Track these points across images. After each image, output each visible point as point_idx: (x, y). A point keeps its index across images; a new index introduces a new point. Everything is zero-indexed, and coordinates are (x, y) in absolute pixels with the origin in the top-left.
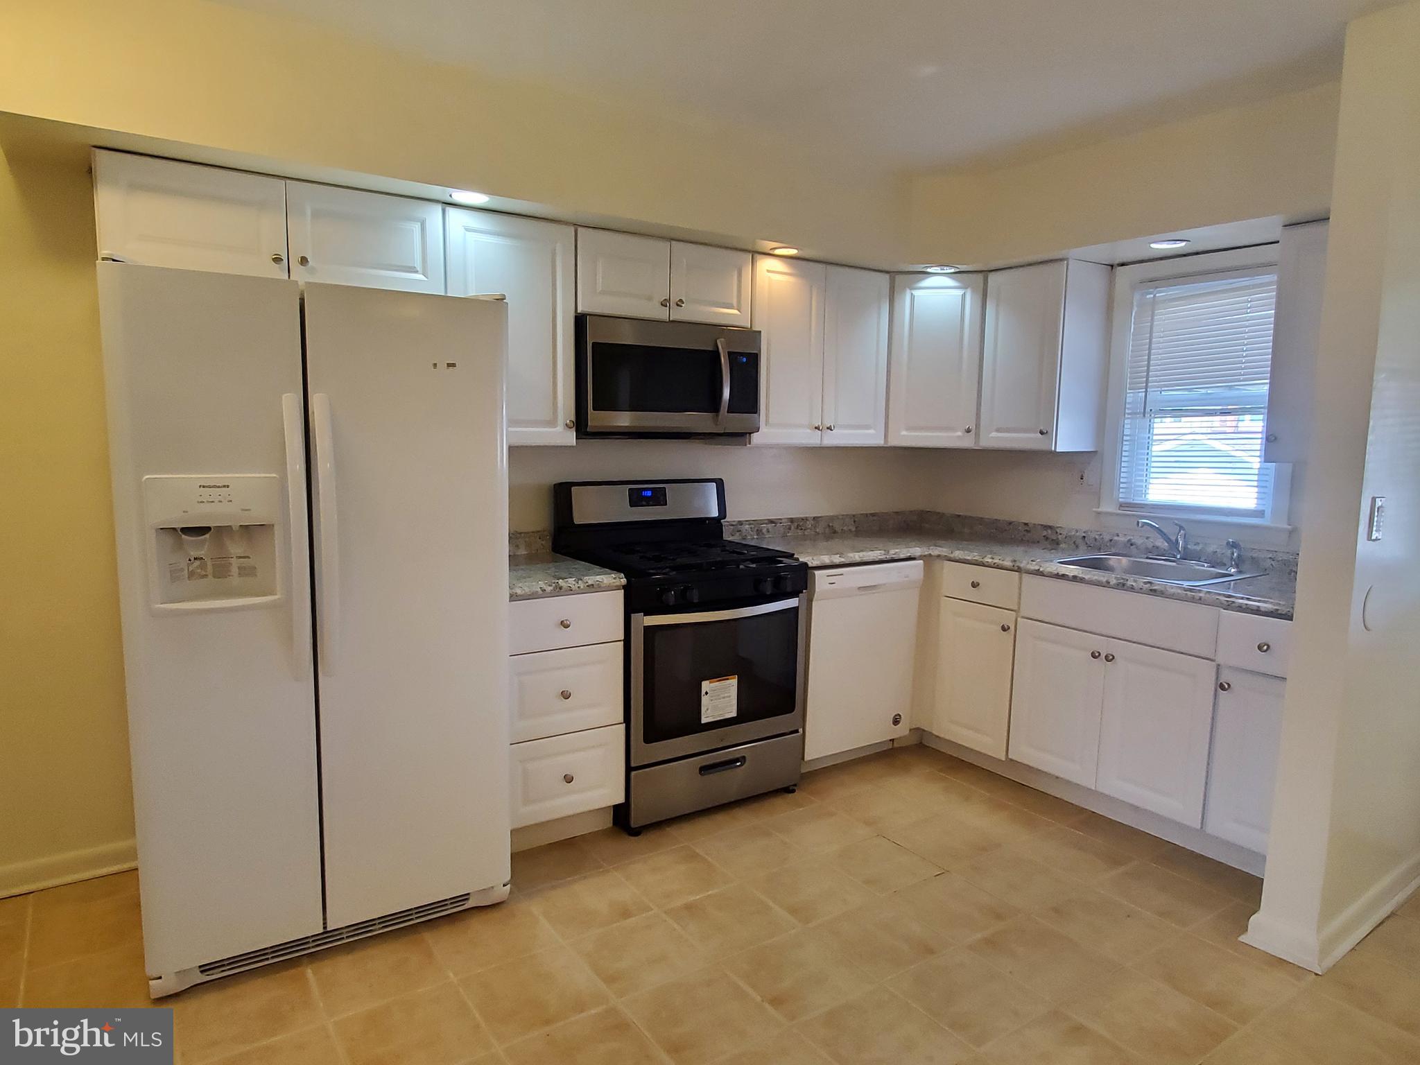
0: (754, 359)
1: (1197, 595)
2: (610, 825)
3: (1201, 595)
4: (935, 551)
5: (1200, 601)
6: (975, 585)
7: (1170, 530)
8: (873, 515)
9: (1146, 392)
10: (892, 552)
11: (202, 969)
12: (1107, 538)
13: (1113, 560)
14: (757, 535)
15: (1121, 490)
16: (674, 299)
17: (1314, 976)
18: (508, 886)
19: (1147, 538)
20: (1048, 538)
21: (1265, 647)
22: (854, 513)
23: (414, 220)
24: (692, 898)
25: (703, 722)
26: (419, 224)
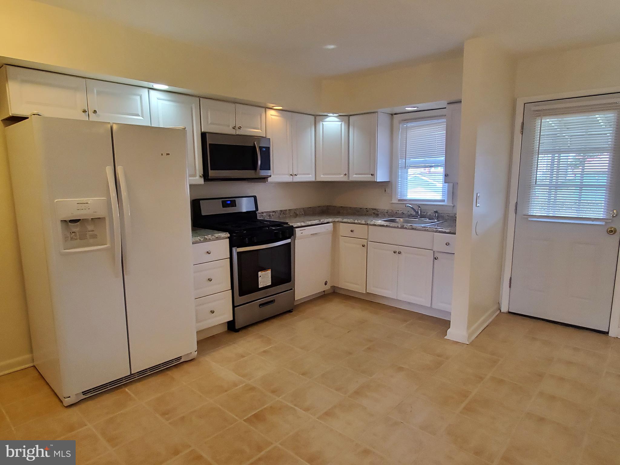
0: (268, 149)
1: (426, 229)
2: (227, 330)
3: (428, 228)
4: (337, 220)
5: (427, 231)
6: (352, 231)
7: (416, 208)
8: (310, 208)
9: (405, 160)
10: (322, 220)
11: (83, 393)
12: (395, 212)
13: (398, 219)
14: (269, 217)
15: (399, 195)
16: (237, 126)
17: (466, 345)
18: (197, 352)
19: (408, 211)
20: (376, 213)
21: (448, 244)
22: (303, 207)
23: (138, 95)
24: (265, 349)
25: (259, 287)
26: (139, 96)
